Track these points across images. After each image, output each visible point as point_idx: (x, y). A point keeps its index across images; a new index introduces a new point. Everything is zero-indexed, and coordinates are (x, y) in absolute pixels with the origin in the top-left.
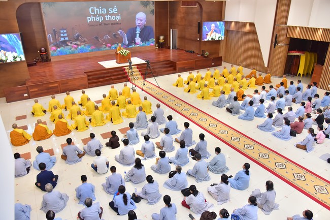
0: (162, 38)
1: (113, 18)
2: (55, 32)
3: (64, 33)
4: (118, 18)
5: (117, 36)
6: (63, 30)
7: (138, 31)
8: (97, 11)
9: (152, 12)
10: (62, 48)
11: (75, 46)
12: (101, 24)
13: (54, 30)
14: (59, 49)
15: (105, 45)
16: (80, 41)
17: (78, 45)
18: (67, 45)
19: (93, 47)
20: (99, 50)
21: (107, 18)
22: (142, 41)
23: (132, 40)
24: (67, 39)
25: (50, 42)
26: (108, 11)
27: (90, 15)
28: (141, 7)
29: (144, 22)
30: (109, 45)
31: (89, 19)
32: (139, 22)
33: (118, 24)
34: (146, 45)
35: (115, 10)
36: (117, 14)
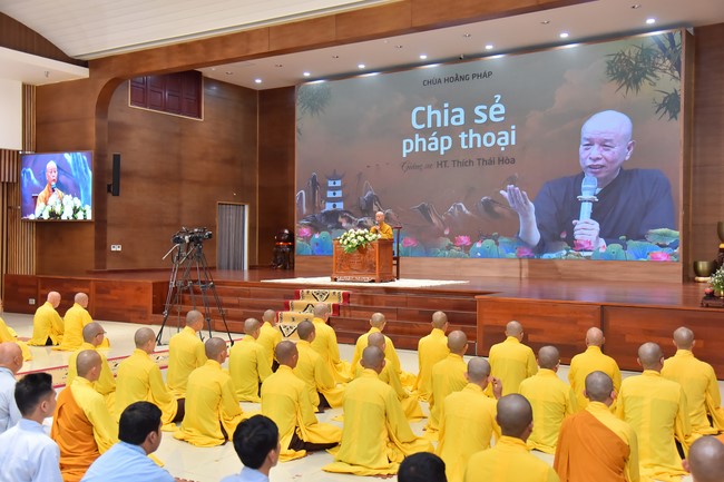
1: (486, 141)
2: (315, 183)
3: (334, 189)
4: (507, 139)
5: (498, 209)
6: (335, 178)
7: (589, 191)
8: (434, 117)
9: (669, 104)
10: (324, 234)
12: (442, 162)
13: (314, 179)
14: (317, 236)
15: (451, 236)
18: (339, 226)
20: (427, 253)
21: (467, 140)
22: (608, 234)
23: (559, 229)
24: (340, 206)
25: (301, 211)
26: (470, 116)
27: (411, 133)
29: (619, 153)
30: (464, 240)
31: (408, 147)
32: (595, 151)
33: (502, 161)
34: (630, 256)
35: (497, 111)
36: (504, 126)
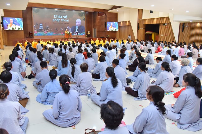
0: (89, 32)
1: (65, 21)
2: (37, 24)
4: (67, 21)
6: (41, 24)
7: (77, 28)
8: (57, 17)
9: (84, 19)
10: (40, 32)
11: (46, 32)
12: (59, 23)
14: (38, 33)
15: (61, 33)
16: (49, 30)
17: (47, 32)
18: (42, 31)
19: (55, 33)
20: (57, 35)
21: (62, 20)
23: (74, 32)
24: (42, 28)
25: (34, 29)
26: (63, 17)
27: (54, 18)
28: (79, 17)
29: (80, 24)
30: (62, 33)
31: (54, 20)
32: (77, 23)
33: (67, 23)
34: (81, 35)
35: (66, 17)
36: (67, 19)
